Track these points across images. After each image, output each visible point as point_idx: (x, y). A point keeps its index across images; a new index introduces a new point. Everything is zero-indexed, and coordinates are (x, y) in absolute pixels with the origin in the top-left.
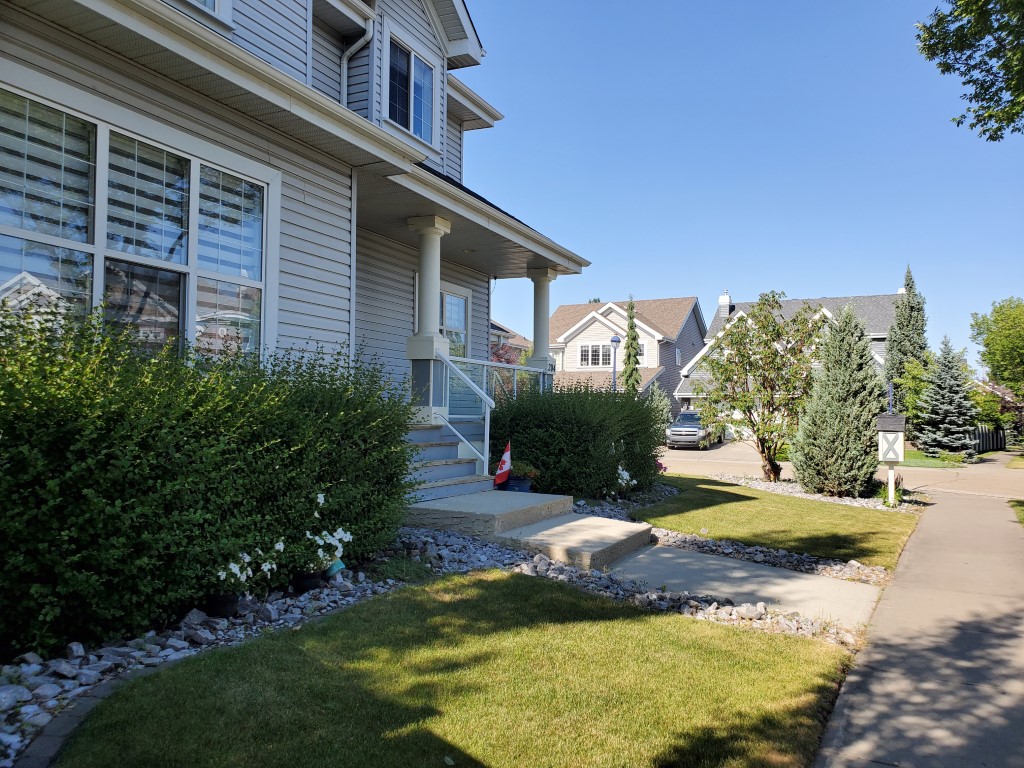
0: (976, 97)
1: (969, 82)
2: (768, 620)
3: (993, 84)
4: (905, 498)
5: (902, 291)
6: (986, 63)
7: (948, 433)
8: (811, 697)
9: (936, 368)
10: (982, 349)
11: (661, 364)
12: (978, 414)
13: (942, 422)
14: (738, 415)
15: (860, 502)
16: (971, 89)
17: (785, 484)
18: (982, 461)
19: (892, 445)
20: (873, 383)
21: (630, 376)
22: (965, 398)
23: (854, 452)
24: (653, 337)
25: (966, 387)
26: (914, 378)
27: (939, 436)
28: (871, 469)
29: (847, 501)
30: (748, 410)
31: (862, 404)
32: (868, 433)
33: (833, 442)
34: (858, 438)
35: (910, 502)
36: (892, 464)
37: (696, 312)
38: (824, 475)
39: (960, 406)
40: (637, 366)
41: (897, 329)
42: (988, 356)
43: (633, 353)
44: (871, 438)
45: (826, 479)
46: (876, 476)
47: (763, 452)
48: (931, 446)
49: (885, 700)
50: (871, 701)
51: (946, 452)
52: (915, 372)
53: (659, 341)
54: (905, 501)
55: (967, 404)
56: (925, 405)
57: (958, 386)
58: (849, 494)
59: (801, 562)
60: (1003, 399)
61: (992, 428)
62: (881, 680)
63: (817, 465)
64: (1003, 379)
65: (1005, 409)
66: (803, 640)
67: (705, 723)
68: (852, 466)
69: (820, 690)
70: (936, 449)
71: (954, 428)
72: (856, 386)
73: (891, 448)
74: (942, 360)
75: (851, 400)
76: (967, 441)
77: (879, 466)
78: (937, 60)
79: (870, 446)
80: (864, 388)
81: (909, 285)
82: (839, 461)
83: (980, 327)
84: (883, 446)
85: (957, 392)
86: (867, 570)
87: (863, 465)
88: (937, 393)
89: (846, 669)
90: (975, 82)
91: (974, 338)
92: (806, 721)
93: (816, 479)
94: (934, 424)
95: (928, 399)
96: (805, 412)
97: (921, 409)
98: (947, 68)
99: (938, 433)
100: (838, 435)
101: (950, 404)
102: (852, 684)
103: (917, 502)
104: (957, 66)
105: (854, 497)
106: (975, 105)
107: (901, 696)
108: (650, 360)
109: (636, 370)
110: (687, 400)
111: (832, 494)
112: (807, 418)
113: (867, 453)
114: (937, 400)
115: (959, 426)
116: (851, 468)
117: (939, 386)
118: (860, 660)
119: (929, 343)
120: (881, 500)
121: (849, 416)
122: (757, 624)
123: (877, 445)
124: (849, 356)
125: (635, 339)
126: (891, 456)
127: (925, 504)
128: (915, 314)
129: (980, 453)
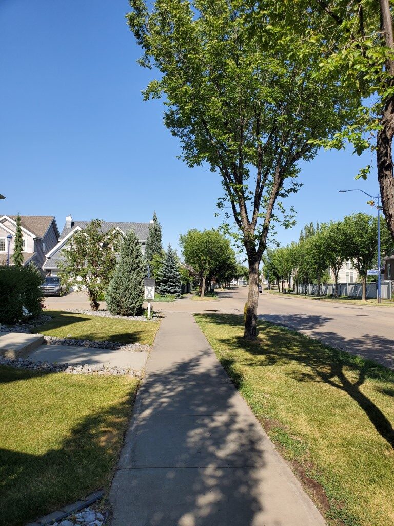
0: (185, 148)
1: (182, 141)
2: (105, 371)
3: (191, 144)
4: (154, 315)
5: (152, 222)
6: (189, 135)
7: (170, 286)
8: (128, 397)
9: (165, 257)
10: (183, 249)
11: (35, 251)
12: (181, 278)
13: (168, 281)
14: (79, 279)
15: (136, 318)
16: (183, 144)
17: (101, 312)
18: (182, 298)
19: (150, 292)
20: (142, 264)
21: (18, 257)
22: (177, 271)
23: (134, 295)
24: (30, 236)
25: (177, 266)
26: (157, 261)
27: (166, 287)
28: (141, 303)
29: (130, 318)
30: (84, 277)
31: (137, 274)
32: (140, 287)
33: (125, 291)
34: (136, 289)
35: (156, 317)
36: (149, 300)
37: (54, 225)
38: (121, 306)
39: (174, 274)
40: (22, 252)
41: (150, 239)
42: (185, 253)
43: (19, 245)
44: (141, 289)
45: (122, 308)
46: (143, 306)
47: (91, 297)
48: (163, 292)
49: (154, 394)
50: (150, 395)
51: (169, 295)
52: (157, 259)
53: (34, 239)
54: (154, 317)
55: (177, 273)
56: (161, 274)
57: (174, 265)
58: (131, 315)
59: (115, 346)
60: (190, 271)
61: (186, 283)
62: (152, 388)
63: (118, 302)
64: (190, 263)
65: (191, 275)
66: (120, 376)
67: (86, 413)
68: (133, 302)
69: (130, 394)
70: (165, 293)
71: (172, 284)
72: (135, 266)
73: (149, 293)
74: (168, 254)
75: (133, 272)
76: (177, 289)
77: (144, 302)
78: (171, 129)
79: (140, 293)
80: (138, 266)
81: (155, 220)
82: (127, 300)
83: (183, 240)
84: (146, 292)
85: (173, 268)
86: (142, 347)
87: (137, 301)
88: (166, 269)
89: (139, 385)
90: (185, 142)
91: (180, 245)
92: (127, 406)
93: (117, 309)
94: (164, 282)
95: (162, 271)
96: (112, 278)
97: (159, 276)
98: (175, 134)
99: (166, 286)
100: (127, 288)
101: (171, 273)
102: (141, 391)
103: (159, 317)
104: (178, 133)
105: (133, 316)
106: (185, 152)
107: (160, 392)
108: (29, 248)
109: (21, 254)
110: (49, 271)
111: (124, 315)
112: (113, 280)
113: (139, 296)
114: (166, 272)
115: (174, 283)
116: (133, 303)
117: (167, 265)
118: (144, 381)
119: (163, 246)
120: (145, 317)
121: (132, 279)
122: (101, 373)
123: (144, 292)
124: (132, 252)
125: (20, 237)
126: (149, 297)
127: (162, 317)
128: (157, 233)
129: (182, 294)
